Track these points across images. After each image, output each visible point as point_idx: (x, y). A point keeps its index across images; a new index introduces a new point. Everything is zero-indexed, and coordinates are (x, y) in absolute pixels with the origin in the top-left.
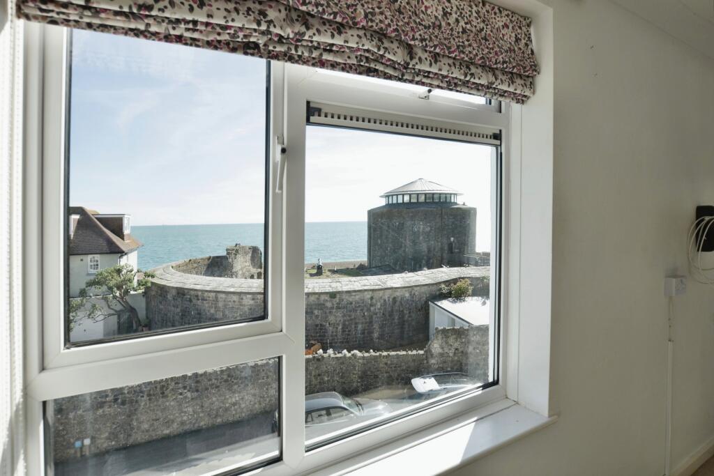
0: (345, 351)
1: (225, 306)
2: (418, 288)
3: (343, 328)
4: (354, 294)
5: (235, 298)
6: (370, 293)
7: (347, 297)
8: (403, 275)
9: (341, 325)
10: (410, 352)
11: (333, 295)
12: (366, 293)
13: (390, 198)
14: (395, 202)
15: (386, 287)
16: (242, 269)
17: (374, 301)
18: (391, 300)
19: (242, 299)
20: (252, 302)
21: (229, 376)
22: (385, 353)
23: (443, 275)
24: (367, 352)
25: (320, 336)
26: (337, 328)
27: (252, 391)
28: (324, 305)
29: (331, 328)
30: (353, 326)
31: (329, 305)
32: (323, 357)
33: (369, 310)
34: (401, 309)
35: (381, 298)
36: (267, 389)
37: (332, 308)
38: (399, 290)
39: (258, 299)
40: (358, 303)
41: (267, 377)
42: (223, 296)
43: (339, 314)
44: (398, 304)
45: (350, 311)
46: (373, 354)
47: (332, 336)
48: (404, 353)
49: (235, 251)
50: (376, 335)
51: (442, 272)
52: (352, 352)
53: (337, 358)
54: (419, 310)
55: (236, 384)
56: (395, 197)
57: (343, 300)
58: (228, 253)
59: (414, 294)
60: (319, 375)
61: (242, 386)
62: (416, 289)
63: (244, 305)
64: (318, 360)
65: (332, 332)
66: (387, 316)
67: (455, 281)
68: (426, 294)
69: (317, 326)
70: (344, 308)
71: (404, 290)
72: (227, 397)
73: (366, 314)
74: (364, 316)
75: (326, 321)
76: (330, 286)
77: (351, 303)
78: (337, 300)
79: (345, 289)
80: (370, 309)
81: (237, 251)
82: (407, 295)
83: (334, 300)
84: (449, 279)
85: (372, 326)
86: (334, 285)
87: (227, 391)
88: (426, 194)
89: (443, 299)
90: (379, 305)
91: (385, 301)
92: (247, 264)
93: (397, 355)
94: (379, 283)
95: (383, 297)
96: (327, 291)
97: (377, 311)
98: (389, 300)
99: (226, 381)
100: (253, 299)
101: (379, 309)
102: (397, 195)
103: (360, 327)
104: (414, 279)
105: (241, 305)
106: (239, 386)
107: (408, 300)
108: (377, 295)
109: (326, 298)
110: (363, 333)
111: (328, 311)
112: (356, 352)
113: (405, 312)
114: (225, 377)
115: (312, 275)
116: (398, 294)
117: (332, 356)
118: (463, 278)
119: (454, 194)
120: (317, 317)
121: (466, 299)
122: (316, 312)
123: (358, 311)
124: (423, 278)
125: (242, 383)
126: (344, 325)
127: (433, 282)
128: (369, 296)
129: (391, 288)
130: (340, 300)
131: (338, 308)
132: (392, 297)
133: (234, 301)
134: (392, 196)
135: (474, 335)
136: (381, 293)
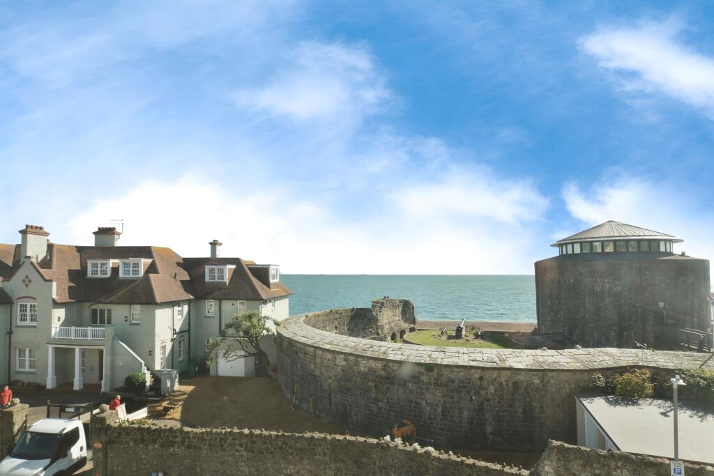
0: (416, 445)
1: (322, 363)
2: (555, 374)
3: (443, 411)
4: (456, 370)
5: (329, 356)
6: (479, 371)
7: (447, 373)
8: (538, 352)
9: (440, 406)
10: (507, 469)
11: (429, 367)
12: (473, 371)
13: (564, 248)
14: (570, 252)
15: (502, 365)
16: (389, 323)
17: (485, 383)
18: (510, 385)
19: (336, 358)
20: (344, 363)
21: (284, 443)
22: (470, 461)
23: (607, 358)
24: (447, 452)
25: (415, 415)
26: (436, 410)
27: (308, 467)
28: (419, 378)
29: (428, 408)
30: (457, 411)
31: (425, 378)
32: (388, 445)
33: (477, 393)
34: (528, 399)
35: (495, 379)
36: (325, 469)
37: (429, 384)
38: (522, 373)
39: (349, 360)
40: (463, 382)
41: (325, 455)
42: (320, 352)
43: (438, 393)
44: (521, 391)
45: (453, 391)
46: (453, 457)
47: (430, 418)
48: (498, 467)
49: (380, 305)
50: (489, 429)
51: (607, 354)
52: (426, 448)
53: (404, 451)
54: (558, 405)
55: (291, 454)
56: (570, 247)
57: (442, 376)
58: (373, 306)
59: (549, 382)
60: (384, 468)
61: (297, 458)
62: (550, 374)
63: (338, 366)
64: (383, 448)
65: (430, 414)
66: (505, 405)
67: (622, 370)
68: (569, 385)
69: (411, 402)
70: (444, 386)
71: (530, 373)
72: (282, 466)
73: (473, 398)
74: (471, 400)
75: (422, 399)
76: (430, 356)
77: (453, 381)
78: (435, 374)
79: (446, 362)
80: (479, 393)
81: (382, 304)
82: (537, 381)
83: (431, 374)
84: (615, 365)
85: (484, 415)
86: (435, 355)
87: (282, 460)
88: (615, 242)
89: (595, 396)
90: (492, 390)
91: (501, 384)
92: (397, 318)
93: (486, 467)
94: (496, 359)
95: (499, 380)
96: (422, 362)
97: (490, 397)
98: (508, 385)
99: (281, 448)
100: (346, 360)
101: (492, 395)
102: (573, 244)
103: (466, 413)
104: (553, 359)
105: (335, 365)
106: (294, 458)
107: (538, 388)
108: (487, 375)
109: (422, 370)
110: (471, 423)
111: (424, 387)
112: (431, 449)
113: (534, 404)
114: (280, 443)
115: (450, 337)
116: (521, 377)
117: (401, 447)
118: (640, 367)
119: (666, 241)
120: (411, 391)
121: (641, 402)
122: (410, 385)
123: (463, 393)
124: (569, 361)
125: (297, 454)
126: (444, 407)
127: (582, 368)
128: (478, 376)
129: (510, 369)
130: (438, 375)
131: (437, 384)
132: (512, 381)
133: (329, 360)
134: (566, 244)
135: (618, 468)
136: (495, 374)
